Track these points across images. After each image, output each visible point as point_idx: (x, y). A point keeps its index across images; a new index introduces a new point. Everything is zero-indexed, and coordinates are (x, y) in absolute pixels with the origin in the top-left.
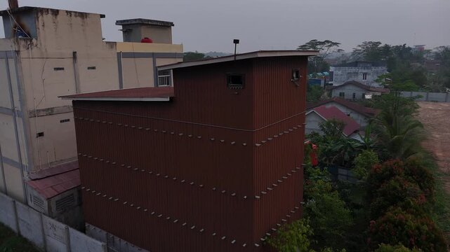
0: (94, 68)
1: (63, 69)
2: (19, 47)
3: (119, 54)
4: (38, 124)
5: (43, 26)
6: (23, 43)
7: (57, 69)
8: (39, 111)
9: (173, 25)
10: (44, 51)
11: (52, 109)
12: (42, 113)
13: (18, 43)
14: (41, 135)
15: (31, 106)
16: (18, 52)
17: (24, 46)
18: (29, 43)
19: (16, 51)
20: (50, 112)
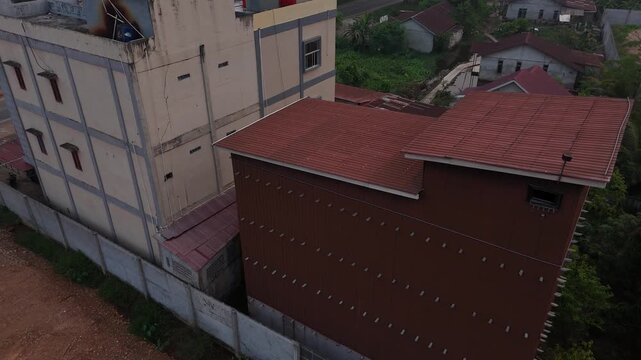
0: (226, 64)
1: (188, 75)
2: (133, 56)
3: (256, 33)
4: (165, 163)
5: (160, 14)
6: (136, 49)
7: (181, 78)
8: (164, 144)
10: (164, 54)
11: (178, 139)
12: (168, 147)
13: (131, 51)
14: (169, 176)
15: (155, 140)
16: (132, 65)
17: (139, 54)
18: (144, 47)
19: (129, 64)
20: (177, 142)
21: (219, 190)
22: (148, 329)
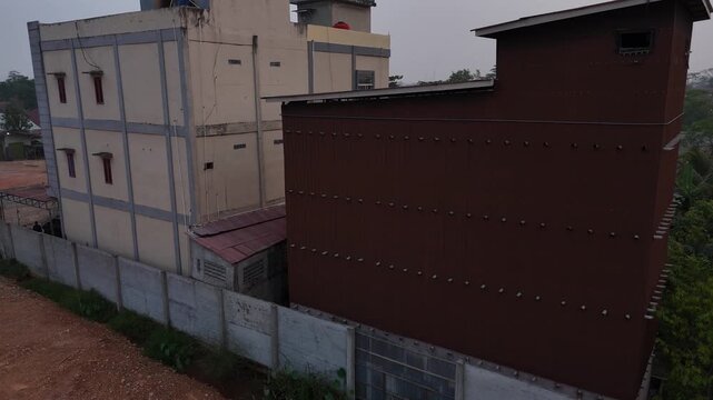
0: (277, 64)
1: (239, 62)
2: (186, 22)
3: (310, 44)
4: (208, 149)
6: (191, 15)
7: (232, 62)
8: (208, 127)
9: (375, 5)
10: (217, 31)
11: (224, 126)
12: (212, 132)
13: (185, 15)
14: (209, 166)
15: (199, 119)
16: (184, 30)
17: (193, 21)
18: (199, 16)
19: (182, 28)
20: (222, 130)
21: (261, 203)
22: (166, 347)
